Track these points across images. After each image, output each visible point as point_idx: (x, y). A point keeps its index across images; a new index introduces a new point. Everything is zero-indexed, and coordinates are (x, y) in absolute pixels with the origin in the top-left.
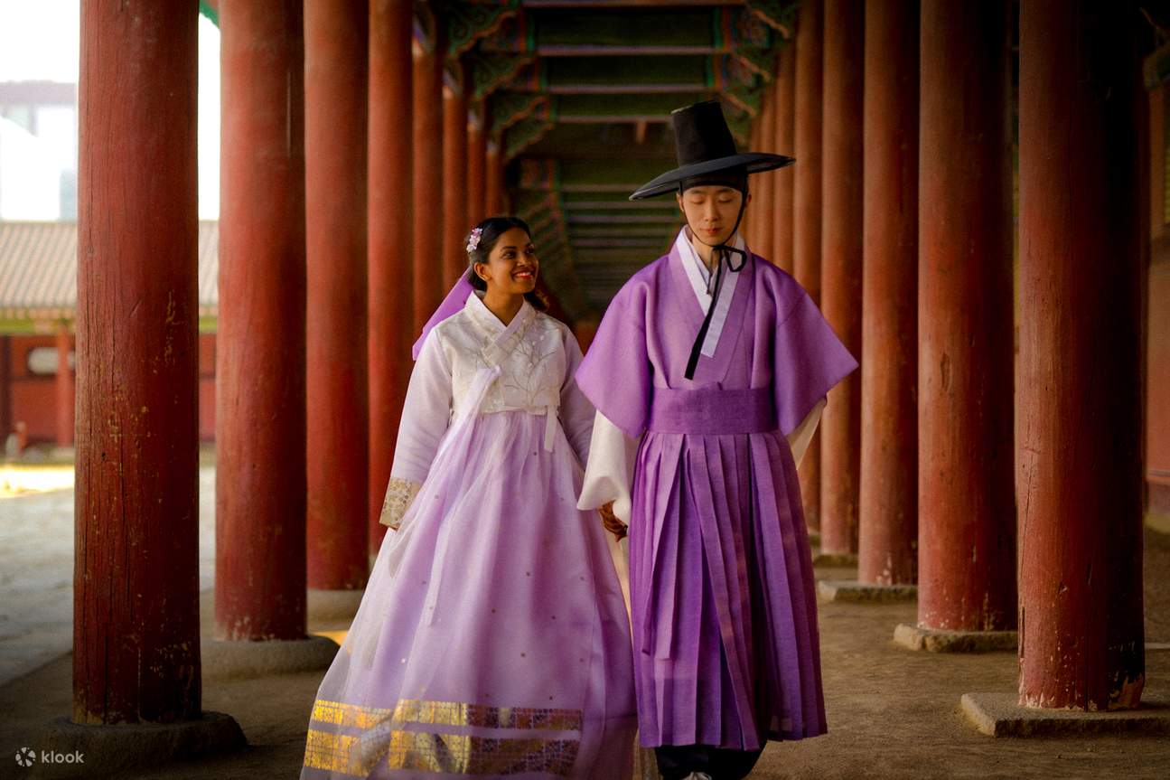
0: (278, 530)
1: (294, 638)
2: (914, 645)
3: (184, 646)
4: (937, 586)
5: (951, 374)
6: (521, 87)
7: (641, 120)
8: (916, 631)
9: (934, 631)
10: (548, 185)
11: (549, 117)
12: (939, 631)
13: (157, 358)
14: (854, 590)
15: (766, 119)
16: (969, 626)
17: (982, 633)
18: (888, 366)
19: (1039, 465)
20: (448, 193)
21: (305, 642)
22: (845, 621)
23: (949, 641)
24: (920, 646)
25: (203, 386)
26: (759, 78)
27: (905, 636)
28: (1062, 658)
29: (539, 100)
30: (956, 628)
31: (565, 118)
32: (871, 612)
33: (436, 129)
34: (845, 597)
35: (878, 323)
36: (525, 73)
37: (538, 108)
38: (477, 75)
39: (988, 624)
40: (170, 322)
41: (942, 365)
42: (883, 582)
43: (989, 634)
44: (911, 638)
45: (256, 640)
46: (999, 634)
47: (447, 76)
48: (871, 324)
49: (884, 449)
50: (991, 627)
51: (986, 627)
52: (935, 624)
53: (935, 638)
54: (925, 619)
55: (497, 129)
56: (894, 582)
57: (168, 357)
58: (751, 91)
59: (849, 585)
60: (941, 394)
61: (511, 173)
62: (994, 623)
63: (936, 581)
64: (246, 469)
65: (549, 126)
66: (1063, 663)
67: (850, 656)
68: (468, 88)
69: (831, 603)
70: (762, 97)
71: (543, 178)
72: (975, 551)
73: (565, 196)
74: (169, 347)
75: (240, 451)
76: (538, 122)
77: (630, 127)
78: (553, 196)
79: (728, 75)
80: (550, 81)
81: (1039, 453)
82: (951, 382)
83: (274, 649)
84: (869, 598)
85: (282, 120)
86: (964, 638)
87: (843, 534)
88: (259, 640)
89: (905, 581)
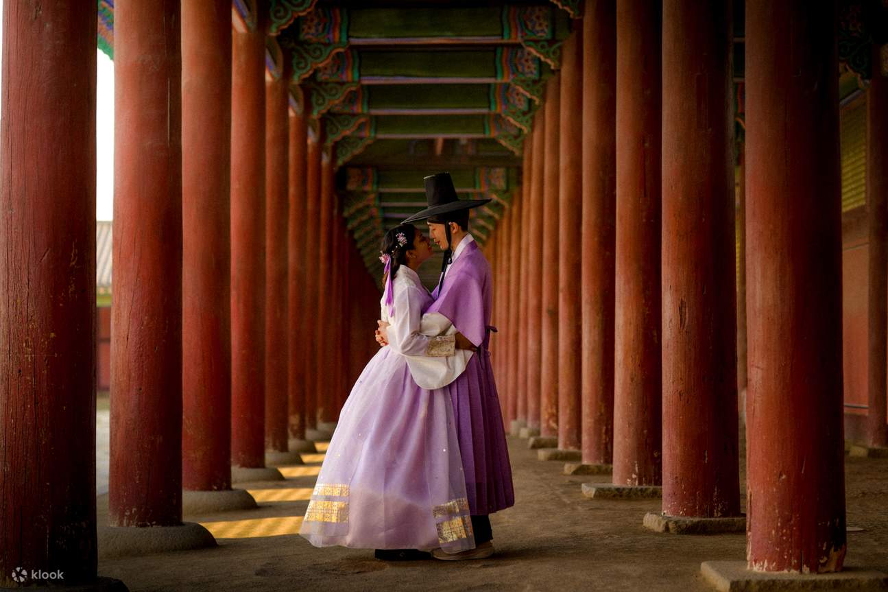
0: (160, 439)
1: (171, 525)
2: (660, 528)
3: (84, 524)
4: (677, 482)
5: (687, 316)
6: (347, 110)
7: (440, 137)
8: (661, 518)
9: (675, 518)
10: (368, 188)
11: (369, 134)
12: (679, 518)
13: (63, 294)
14: (609, 490)
15: (536, 135)
16: (702, 514)
17: (713, 519)
18: (635, 315)
19: (763, 378)
20: (292, 190)
21: (180, 528)
22: (603, 513)
23: (687, 525)
24: (664, 529)
25: (102, 348)
26: (530, 101)
27: (651, 521)
28: (782, 532)
29: (363, 120)
30: (692, 515)
31: (381, 136)
32: (622, 506)
33: (283, 139)
34: (602, 494)
35: (627, 282)
36: (351, 99)
37: (361, 127)
38: (314, 99)
39: (717, 512)
40: (73, 266)
41: (680, 309)
42: (631, 483)
43: (718, 519)
44: (656, 523)
45: (141, 526)
46: (726, 519)
47: (291, 99)
48: (622, 282)
49: (632, 380)
50: (720, 514)
51: (715, 514)
52: (676, 512)
53: (676, 522)
54: (667, 508)
55: (329, 143)
56: (640, 483)
57: (72, 293)
58: (524, 114)
59: (606, 486)
60: (680, 332)
61: (340, 178)
62: (721, 511)
63: (677, 478)
64: (134, 392)
65: (369, 142)
66: (783, 535)
67: (610, 536)
68: (308, 108)
69: (591, 499)
70: (533, 118)
71: (364, 182)
72: (706, 454)
73: (381, 197)
74: (73, 285)
75: (129, 376)
76: (361, 138)
77: (431, 143)
78: (372, 196)
79: (506, 101)
80: (370, 104)
81: (762, 369)
82: (687, 321)
83: (155, 533)
84: (621, 496)
85: (164, 117)
86: (698, 522)
87: (599, 449)
88: (144, 526)
89: (649, 482)
